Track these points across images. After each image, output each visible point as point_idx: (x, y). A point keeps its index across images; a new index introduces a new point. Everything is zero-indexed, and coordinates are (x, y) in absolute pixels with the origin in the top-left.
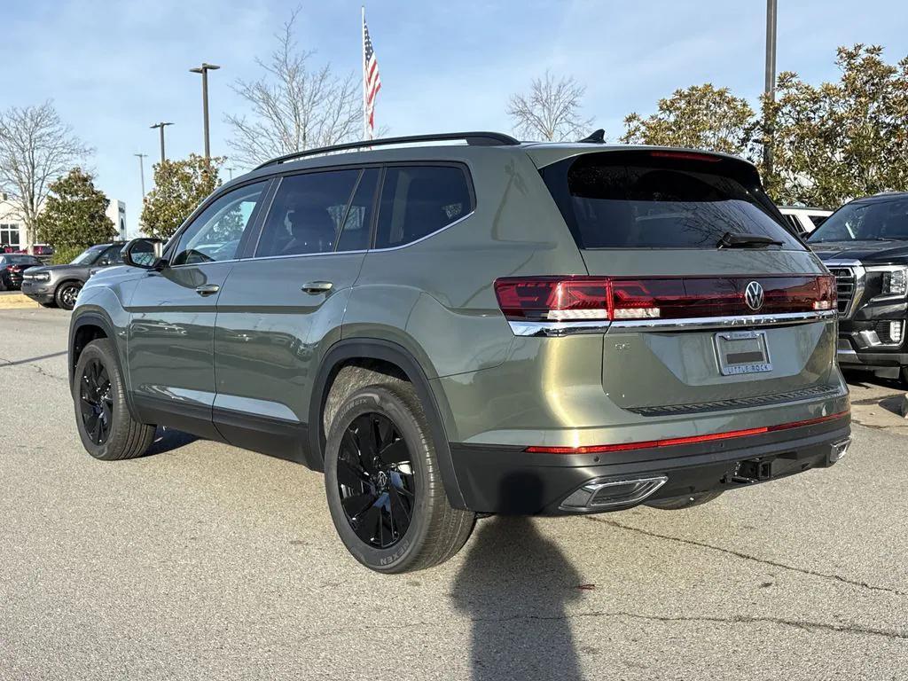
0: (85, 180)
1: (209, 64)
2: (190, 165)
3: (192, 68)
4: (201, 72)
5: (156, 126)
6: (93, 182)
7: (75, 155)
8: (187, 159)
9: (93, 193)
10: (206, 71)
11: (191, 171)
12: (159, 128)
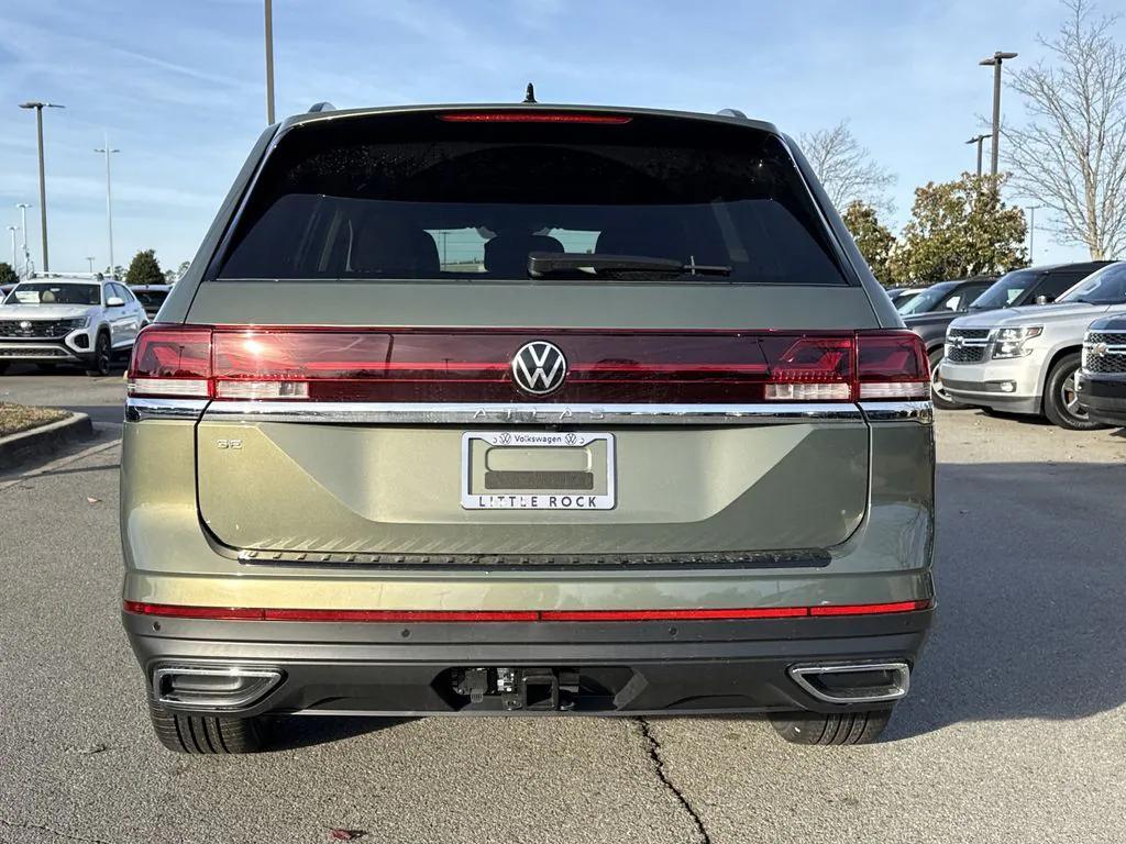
0: (866, 214)
1: (1004, 52)
2: (961, 186)
3: (982, 60)
4: (993, 64)
5: (973, 141)
6: (876, 217)
7: (871, 185)
8: (958, 180)
9: (875, 230)
10: (1000, 62)
11: (962, 194)
12: (977, 143)
